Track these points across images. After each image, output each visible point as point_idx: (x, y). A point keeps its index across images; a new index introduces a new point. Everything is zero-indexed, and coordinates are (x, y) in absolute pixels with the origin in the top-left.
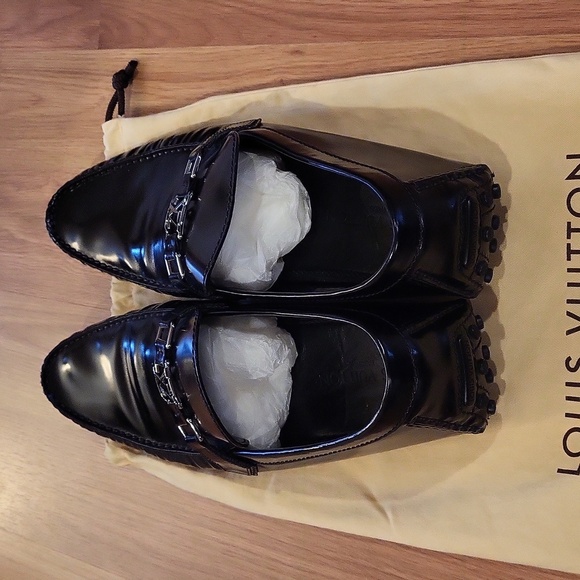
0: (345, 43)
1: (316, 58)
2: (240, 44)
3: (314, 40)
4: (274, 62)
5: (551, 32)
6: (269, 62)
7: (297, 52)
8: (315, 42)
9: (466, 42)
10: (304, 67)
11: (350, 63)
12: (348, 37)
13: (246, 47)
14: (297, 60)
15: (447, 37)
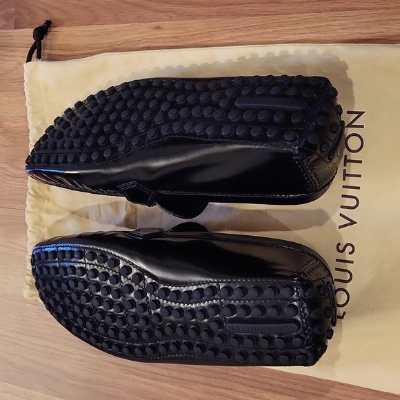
0: (192, 21)
1: (171, 32)
2: (119, 23)
3: (170, 19)
4: (141, 35)
5: (332, 11)
6: (139, 35)
7: (158, 28)
8: (171, 20)
9: (275, 18)
10: (164, 38)
11: (196, 35)
12: (195, 17)
13: (123, 25)
14: (159, 33)
15: (262, 15)
